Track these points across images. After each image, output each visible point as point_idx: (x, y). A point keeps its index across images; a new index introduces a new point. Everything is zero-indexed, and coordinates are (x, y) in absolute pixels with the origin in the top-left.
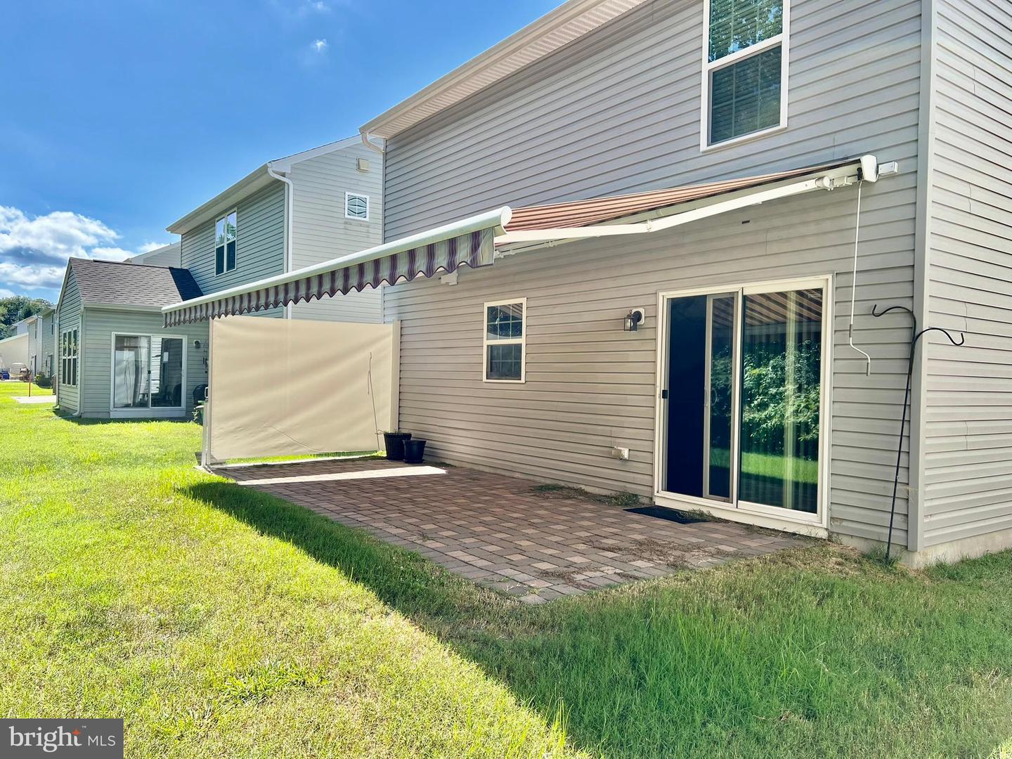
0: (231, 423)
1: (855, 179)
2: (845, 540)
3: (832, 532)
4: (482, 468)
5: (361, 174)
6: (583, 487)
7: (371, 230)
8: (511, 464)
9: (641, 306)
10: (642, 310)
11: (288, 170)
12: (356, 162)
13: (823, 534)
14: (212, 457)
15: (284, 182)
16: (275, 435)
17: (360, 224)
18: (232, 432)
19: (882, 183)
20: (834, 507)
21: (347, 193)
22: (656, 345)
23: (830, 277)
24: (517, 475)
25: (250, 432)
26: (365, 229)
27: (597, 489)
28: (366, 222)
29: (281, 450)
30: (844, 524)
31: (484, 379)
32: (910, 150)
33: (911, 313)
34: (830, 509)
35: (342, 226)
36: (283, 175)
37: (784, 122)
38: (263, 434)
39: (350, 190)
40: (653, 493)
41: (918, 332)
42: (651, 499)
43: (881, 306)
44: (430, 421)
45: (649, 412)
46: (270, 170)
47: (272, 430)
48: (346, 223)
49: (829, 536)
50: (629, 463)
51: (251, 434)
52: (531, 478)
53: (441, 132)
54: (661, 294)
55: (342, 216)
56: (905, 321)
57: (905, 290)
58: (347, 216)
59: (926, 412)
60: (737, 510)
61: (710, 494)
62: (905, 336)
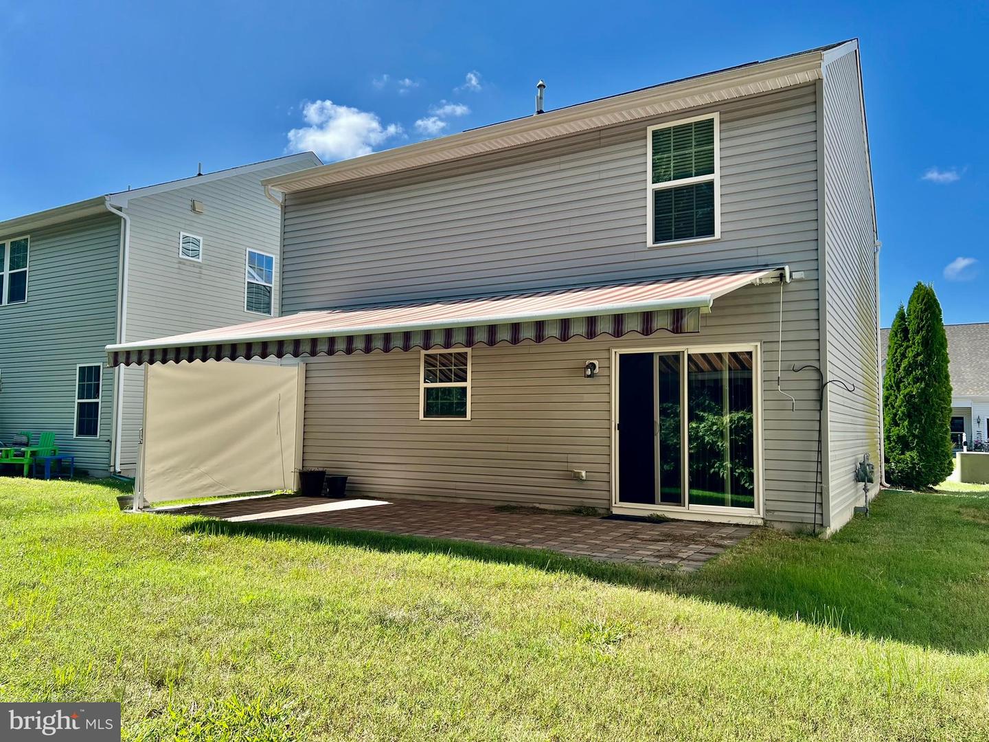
0: (162, 464)
1: (779, 280)
2: (777, 525)
3: (767, 520)
4: (417, 498)
5: (193, 214)
6: (537, 505)
7: (204, 272)
8: (454, 491)
9: (595, 359)
10: (596, 362)
11: (125, 205)
12: (190, 203)
13: (760, 522)
14: (145, 501)
15: (121, 217)
16: (201, 476)
17: (194, 265)
18: (163, 474)
19: (793, 284)
20: (768, 502)
21: (182, 233)
22: (610, 389)
23: (759, 344)
24: (462, 501)
25: (178, 473)
26: (197, 270)
27: (552, 506)
28: (199, 263)
29: (204, 491)
30: (776, 513)
31: (421, 417)
32: (813, 265)
33: (818, 370)
34: (765, 504)
35: (177, 266)
36: (120, 209)
37: (718, 234)
38: (189, 476)
39: (185, 230)
40: (610, 504)
41: (824, 383)
42: (609, 509)
43: (798, 365)
44: (346, 457)
45: (606, 442)
46: (107, 204)
47: (197, 471)
48: (180, 263)
49: (765, 523)
50: (585, 483)
51: (179, 475)
52: (479, 502)
53: (362, 196)
54: (613, 351)
55: (176, 255)
56: (815, 376)
57: (814, 355)
58: (181, 256)
59: (831, 436)
60: (688, 511)
61: (661, 501)
62: (814, 385)
